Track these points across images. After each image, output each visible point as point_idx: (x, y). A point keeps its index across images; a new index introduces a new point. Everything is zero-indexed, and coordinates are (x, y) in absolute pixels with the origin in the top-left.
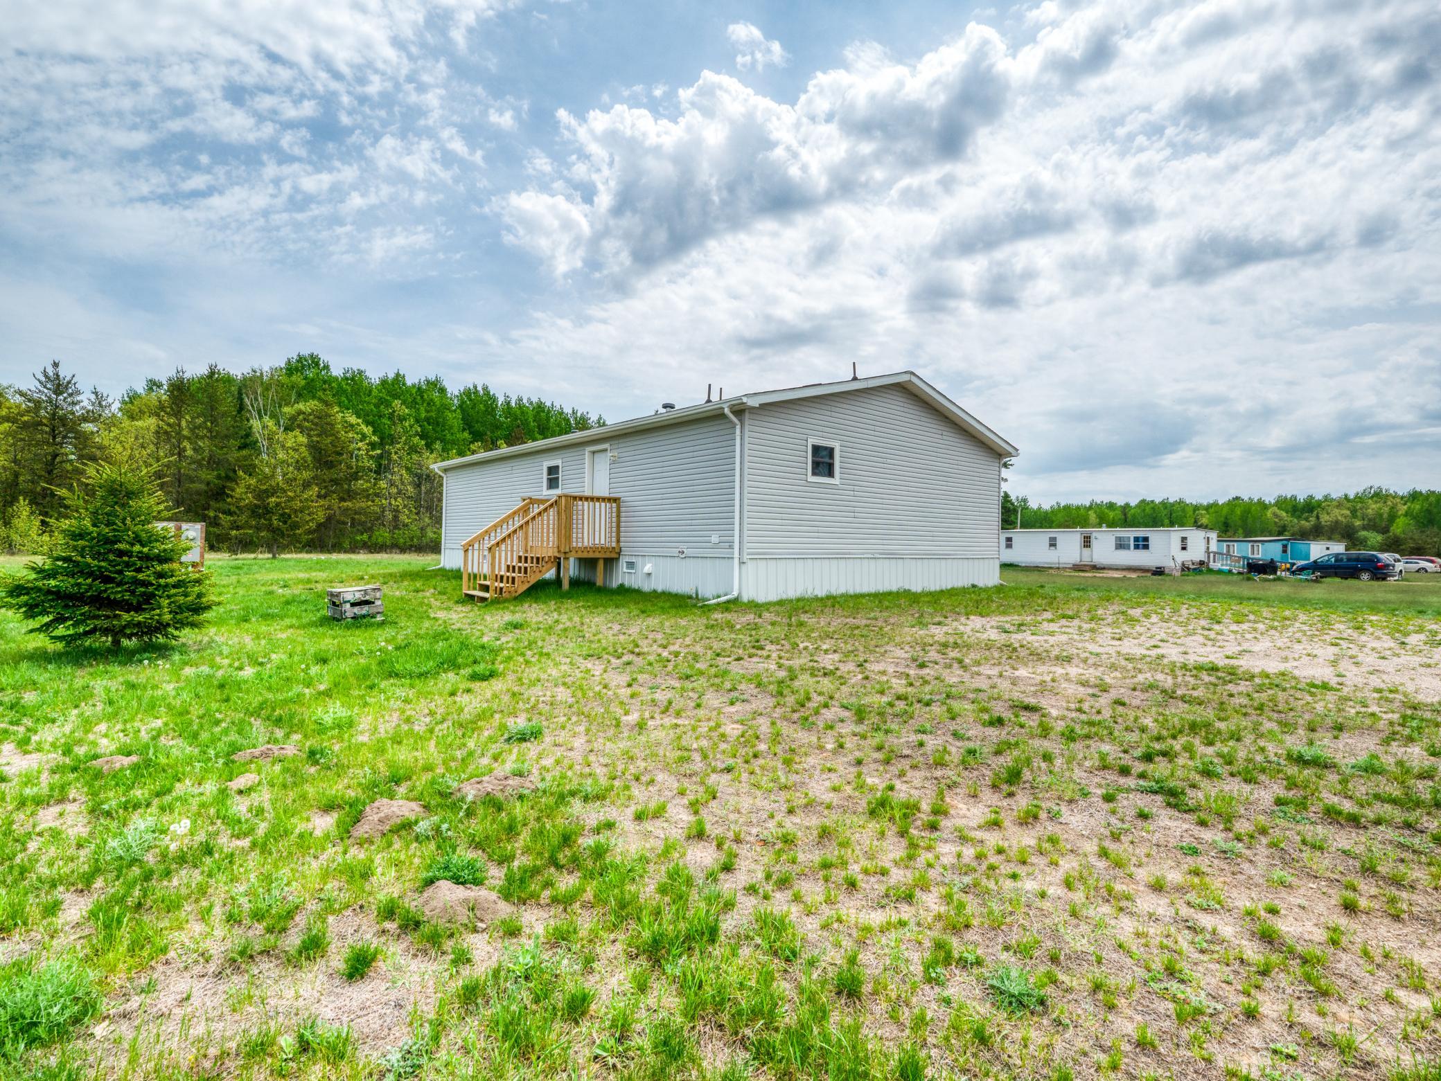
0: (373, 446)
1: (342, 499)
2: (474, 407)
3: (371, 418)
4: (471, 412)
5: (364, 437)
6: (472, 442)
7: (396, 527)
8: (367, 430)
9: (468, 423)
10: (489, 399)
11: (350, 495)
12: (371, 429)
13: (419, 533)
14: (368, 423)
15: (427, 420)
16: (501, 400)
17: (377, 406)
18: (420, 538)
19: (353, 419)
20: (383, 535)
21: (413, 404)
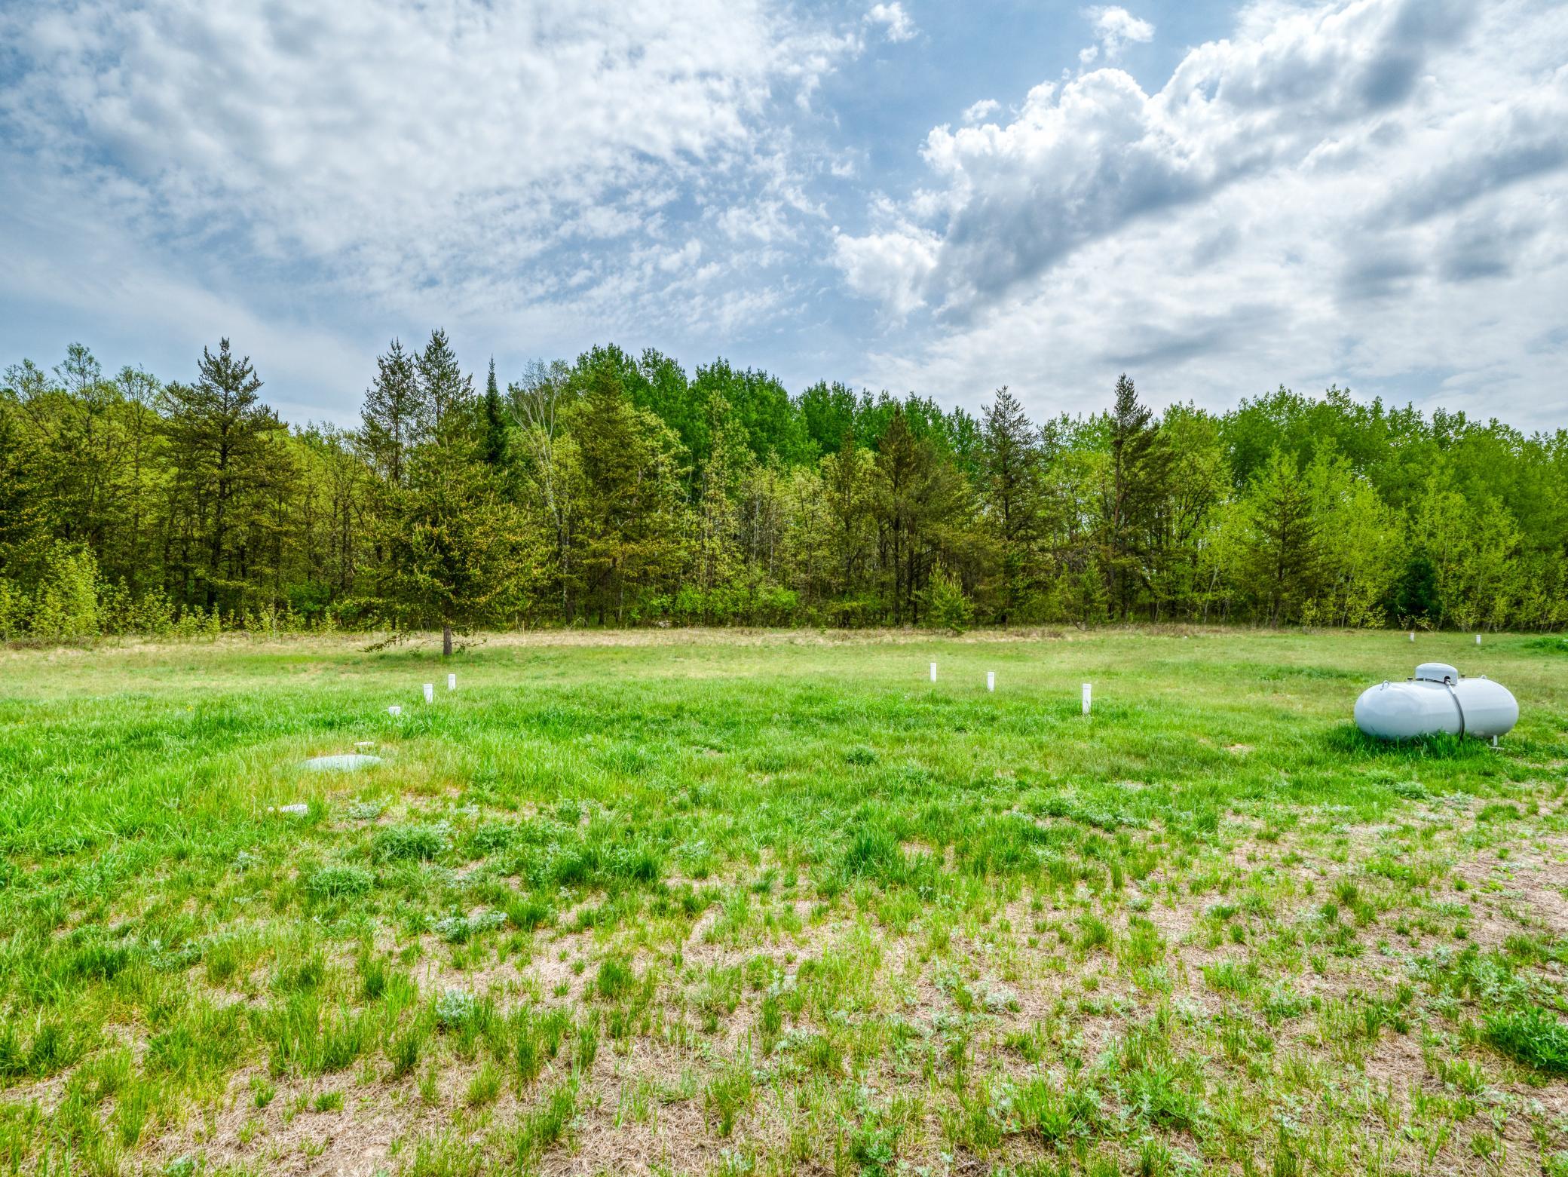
0: (683, 461)
1: (627, 538)
2: (822, 411)
3: (680, 420)
4: (819, 417)
5: (667, 446)
6: (822, 455)
7: (713, 584)
8: (673, 435)
9: (815, 433)
10: (844, 397)
11: (641, 533)
12: (679, 434)
13: (746, 593)
14: (672, 426)
15: (761, 424)
16: (859, 397)
17: (690, 404)
18: (748, 600)
19: (651, 419)
20: (692, 596)
21: (739, 401)
